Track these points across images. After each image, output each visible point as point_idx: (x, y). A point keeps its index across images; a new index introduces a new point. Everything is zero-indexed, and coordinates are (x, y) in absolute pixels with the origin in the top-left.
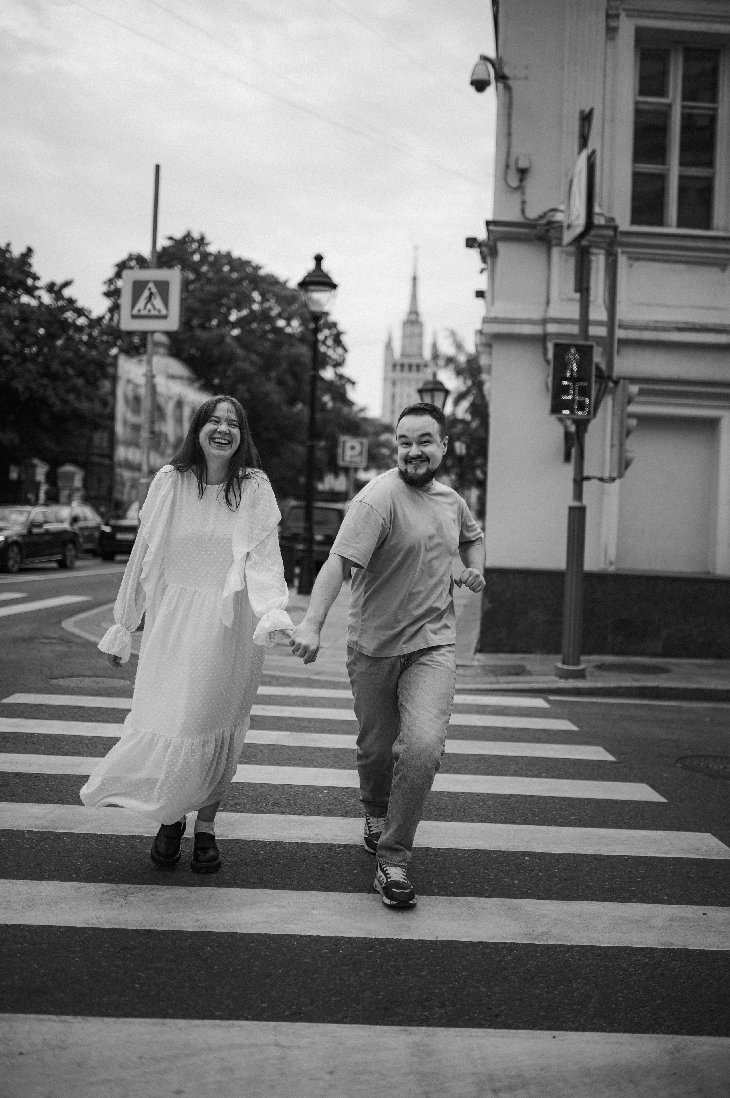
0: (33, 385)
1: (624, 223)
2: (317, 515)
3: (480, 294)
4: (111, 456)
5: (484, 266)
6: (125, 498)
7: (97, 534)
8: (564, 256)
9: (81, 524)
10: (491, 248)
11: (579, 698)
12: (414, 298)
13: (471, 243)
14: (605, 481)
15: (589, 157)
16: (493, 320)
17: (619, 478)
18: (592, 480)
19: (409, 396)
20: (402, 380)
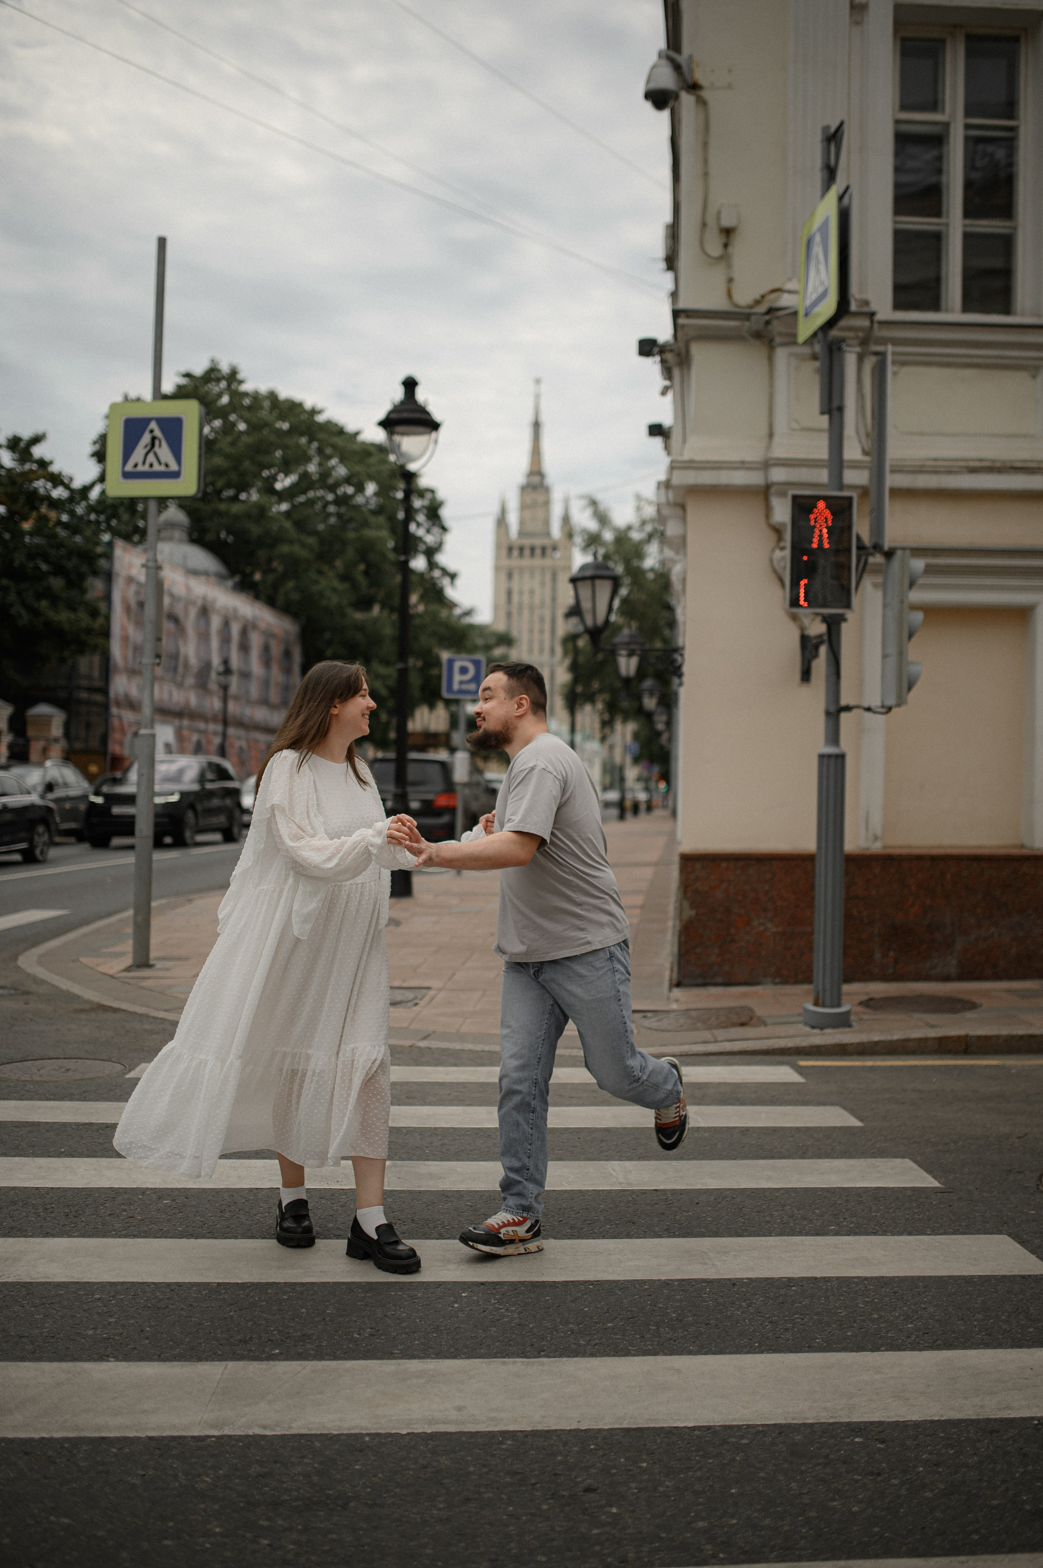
1: (884, 309)
2: (412, 772)
3: (656, 430)
4: (104, 691)
5: (667, 383)
6: (126, 752)
7: (83, 807)
8: (794, 362)
9: (58, 793)
10: (679, 355)
11: (846, 1060)
12: (536, 452)
13: (647, 348)
14: (875, 712)
15: (841, 198)
16: (687, 465)
17: (899, 705)
18: (855, 711)
19: (532, 592)
20: (521, 570)
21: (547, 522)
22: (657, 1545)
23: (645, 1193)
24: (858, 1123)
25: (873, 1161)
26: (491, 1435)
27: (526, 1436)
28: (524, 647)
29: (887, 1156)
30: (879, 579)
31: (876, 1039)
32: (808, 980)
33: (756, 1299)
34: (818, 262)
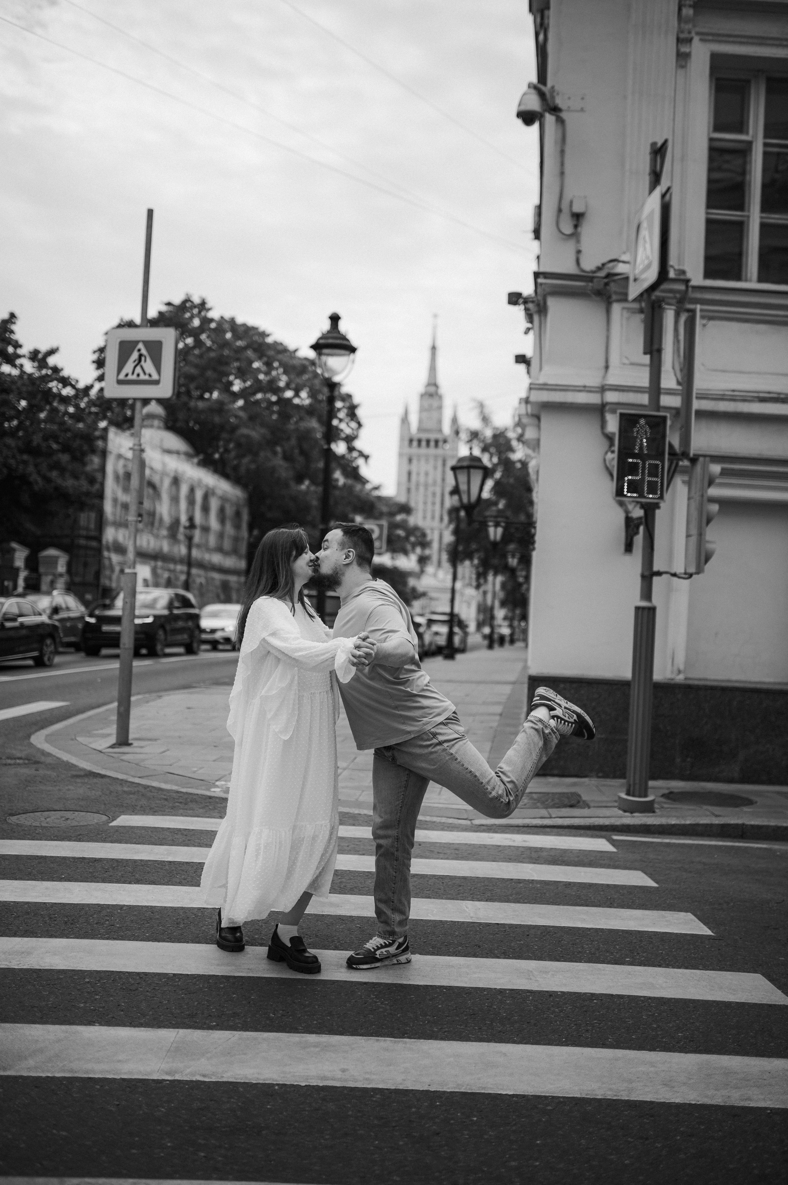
0: (12, 462)
1: (697, 278)
2: (329, 606)
3: (521, 359)
4: (99, 538)
5: (529, 325)
6: (114, 585)
7: (80, 626)
8: (626, 314)
9: (63, 615)
10: (538, 305)
11: (649, 837)
12: (433, 369)
13: (514, 299)
14: (679, 577)
15: (663, 196)
16: (542, 387)
17: (698, 573)
18: (664, 576)
19: (427, 474)
20: (419, 457)
21: (440, 422)
22: (480, 1175)
23: (489, 926)
24: (654, 885)
25: (663, 912)
26: (365, 1090)
27: (391, 1093)
28: (420, 514)
29: (675, 910)
30: (686, 478)
31: (673, 822)
32: (623, 776)
33: (567, 1007)
34: (645, 242)
